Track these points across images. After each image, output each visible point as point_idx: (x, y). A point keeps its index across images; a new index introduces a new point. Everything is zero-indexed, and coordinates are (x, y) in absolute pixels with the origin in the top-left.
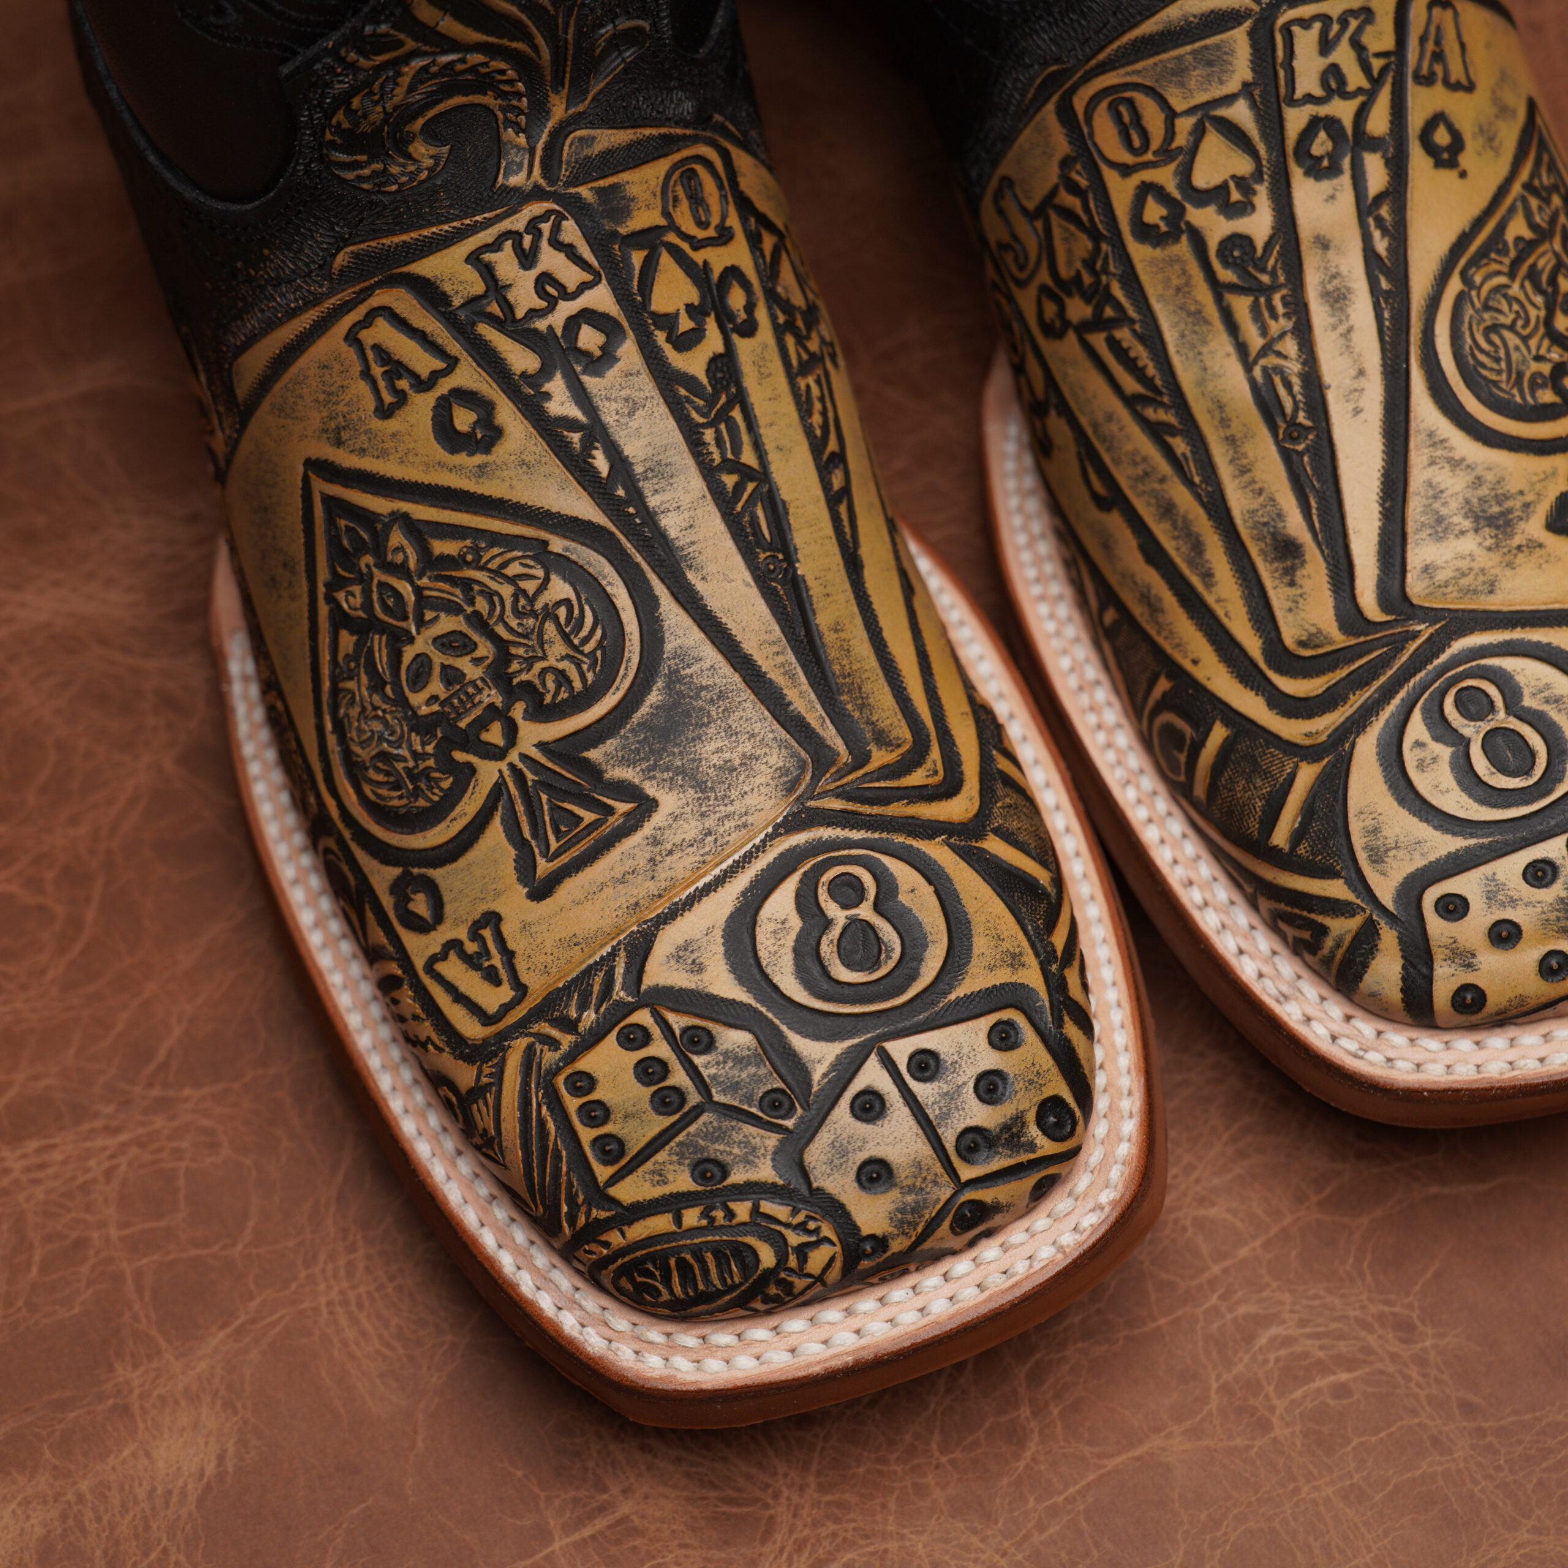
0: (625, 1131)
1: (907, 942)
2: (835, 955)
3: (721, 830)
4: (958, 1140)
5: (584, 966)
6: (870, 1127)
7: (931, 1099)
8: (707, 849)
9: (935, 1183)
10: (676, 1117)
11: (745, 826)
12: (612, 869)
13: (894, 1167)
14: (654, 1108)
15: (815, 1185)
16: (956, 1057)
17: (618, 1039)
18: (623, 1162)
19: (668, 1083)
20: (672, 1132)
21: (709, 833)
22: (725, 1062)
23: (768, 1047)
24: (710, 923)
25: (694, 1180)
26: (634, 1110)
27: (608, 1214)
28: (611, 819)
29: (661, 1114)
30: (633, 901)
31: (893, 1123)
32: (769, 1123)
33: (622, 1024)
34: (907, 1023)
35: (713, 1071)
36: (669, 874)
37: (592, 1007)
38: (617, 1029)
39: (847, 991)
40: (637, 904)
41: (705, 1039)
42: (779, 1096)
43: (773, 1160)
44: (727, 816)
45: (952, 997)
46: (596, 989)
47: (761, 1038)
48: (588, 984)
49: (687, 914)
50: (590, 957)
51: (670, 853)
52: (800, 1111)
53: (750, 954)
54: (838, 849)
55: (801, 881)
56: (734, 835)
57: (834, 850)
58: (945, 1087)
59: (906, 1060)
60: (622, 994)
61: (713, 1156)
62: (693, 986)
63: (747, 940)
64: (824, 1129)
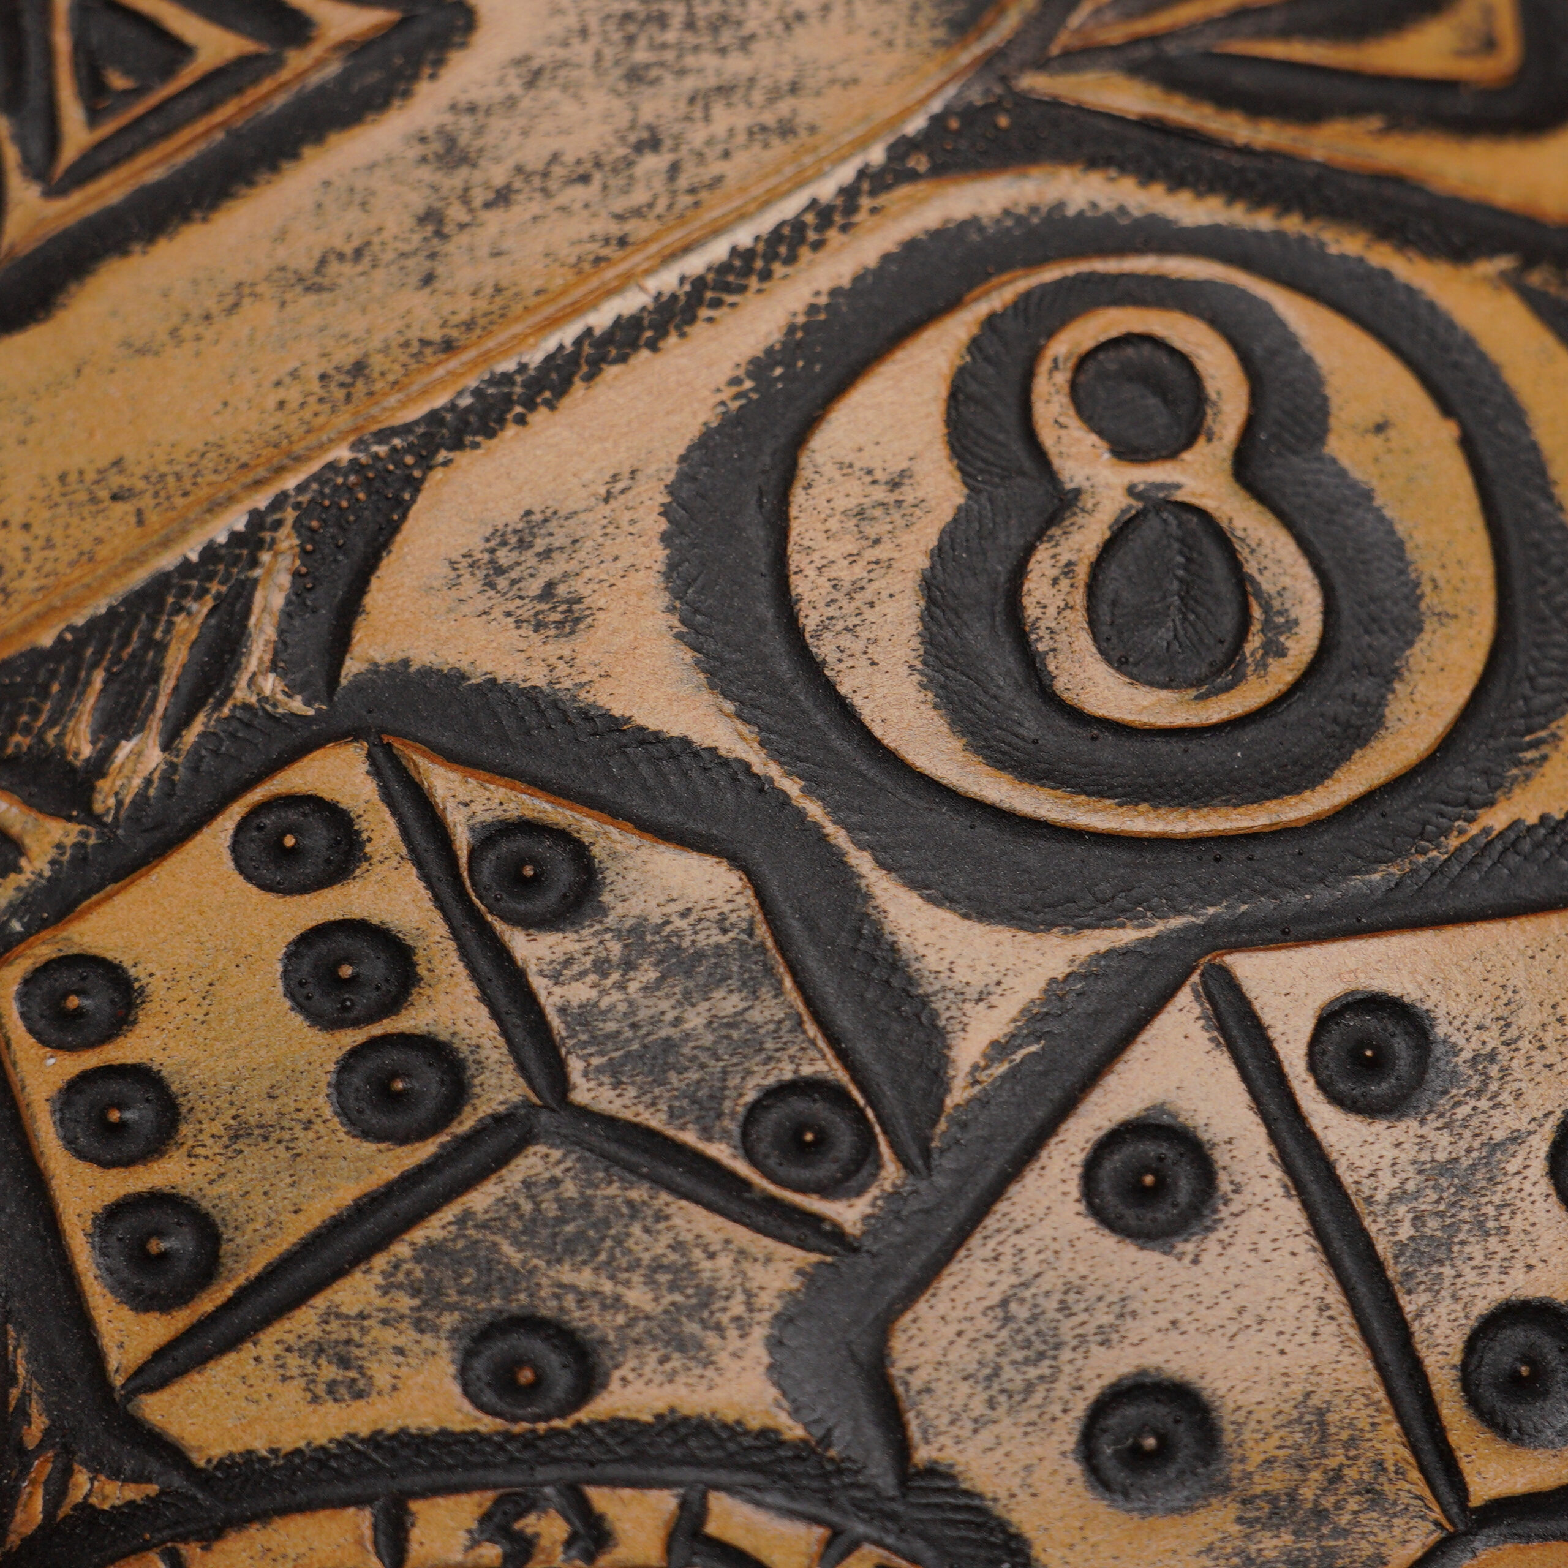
0: (227, 1187)
1: (1345, 605)
2: (1078, 618)
3: (697, 136)
4: (1473, 1344)
5: (139, 577)
6: (1150, 1258)
7: (1388, 1183)
8: (639, 197)
9: (1373, 1495)
10: (426, 1150)
11: (786, 129)
12: (282, 236)
13: (1226, 1418)
14: (343, 1111)
15: (923, 1454)
16: (1492, 1039)
17: (236, 847)
18: (208, 1303)
19: (407, 1022)
20: (404, 1205)
21: (652, 143)
22: (629, 965)
23: (795, 925)
24: (621, 458)
25: (468, 1391)
26: (271, 1109)
27: (132, 1493)
28: (297, 60)
29: (368, 1134)
30: (346, 355)
31: (1239, 1252)
32: (772, 1202)
33: (257, 795)
34: (1323, 896)
35: (580, 993)
36: (489, 272)
37: (155, 723)
38: (236, 811)
39: (1108, 751)
40: (359, 368)
41: (564, 875)
42: (820, 1109)
43: (774, 1344)
44: (724, 91)
45: (1497, 819)
46: (177, 658)
47: (775, 888)
48: (149, 642)
49: (540, 417)
50: (166, 543)
51: (503, 197)
52: (891, 1172)
53: (763, 585)
54: (1122, 250)
55: (975, 345)
56: (742, 159)
57: (1103, 252)
58: (1443, 1146)
59: (1306, 1026)
60: (270, 684)
61: (548, 1309)
62: (538, 678)
63: (757, 533)
64: (978, 1246)
